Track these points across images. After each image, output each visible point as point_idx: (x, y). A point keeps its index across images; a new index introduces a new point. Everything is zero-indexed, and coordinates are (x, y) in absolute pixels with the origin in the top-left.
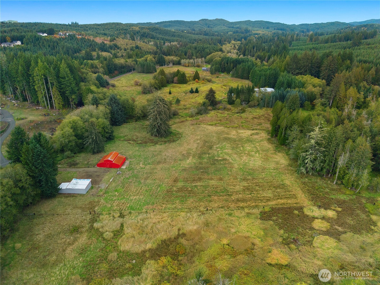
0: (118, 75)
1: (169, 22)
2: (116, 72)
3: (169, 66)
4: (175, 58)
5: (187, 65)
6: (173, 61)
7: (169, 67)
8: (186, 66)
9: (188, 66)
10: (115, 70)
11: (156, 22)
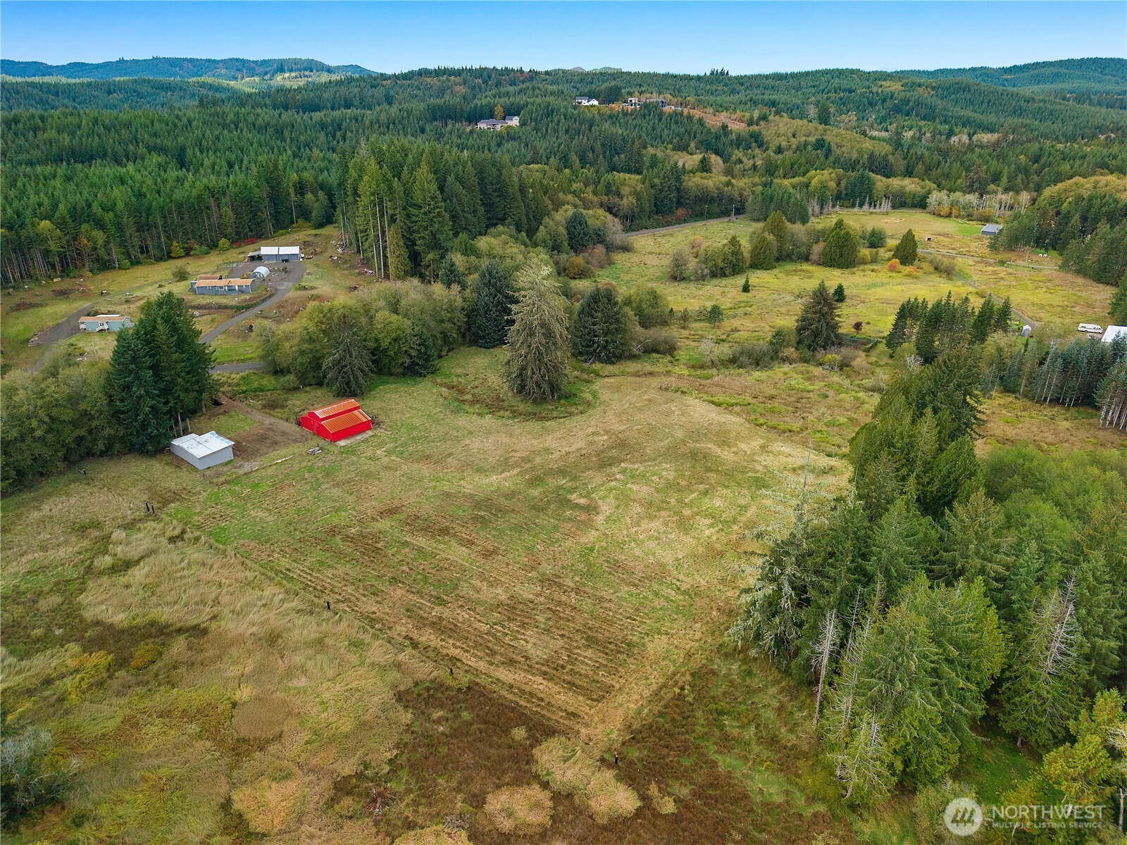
0: (685, 221)
1: (1060, 63)
2: (680, 212)
3: (877, 210)
4: (911, 185)
5: (946, 210)
6: (904, 194)
7: (876, 213)
8: (939, 215)
9: (949, 216)
10: (679, 204)
11: (1008, 64)
